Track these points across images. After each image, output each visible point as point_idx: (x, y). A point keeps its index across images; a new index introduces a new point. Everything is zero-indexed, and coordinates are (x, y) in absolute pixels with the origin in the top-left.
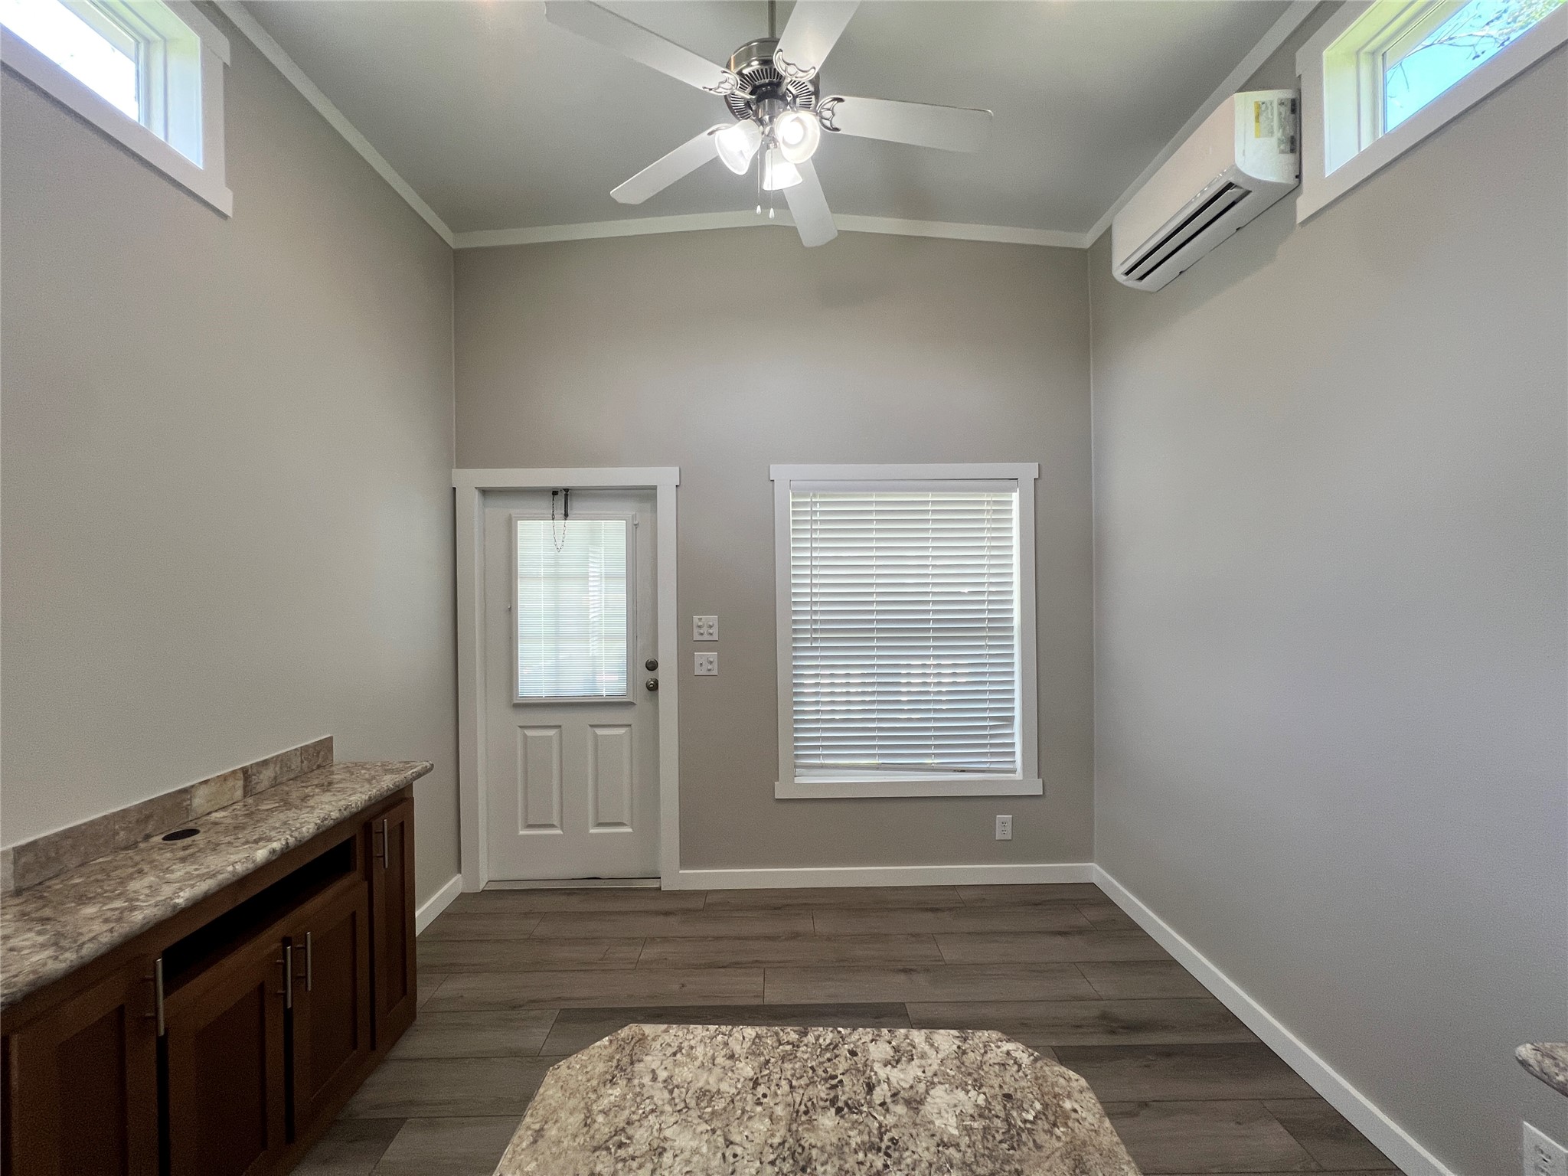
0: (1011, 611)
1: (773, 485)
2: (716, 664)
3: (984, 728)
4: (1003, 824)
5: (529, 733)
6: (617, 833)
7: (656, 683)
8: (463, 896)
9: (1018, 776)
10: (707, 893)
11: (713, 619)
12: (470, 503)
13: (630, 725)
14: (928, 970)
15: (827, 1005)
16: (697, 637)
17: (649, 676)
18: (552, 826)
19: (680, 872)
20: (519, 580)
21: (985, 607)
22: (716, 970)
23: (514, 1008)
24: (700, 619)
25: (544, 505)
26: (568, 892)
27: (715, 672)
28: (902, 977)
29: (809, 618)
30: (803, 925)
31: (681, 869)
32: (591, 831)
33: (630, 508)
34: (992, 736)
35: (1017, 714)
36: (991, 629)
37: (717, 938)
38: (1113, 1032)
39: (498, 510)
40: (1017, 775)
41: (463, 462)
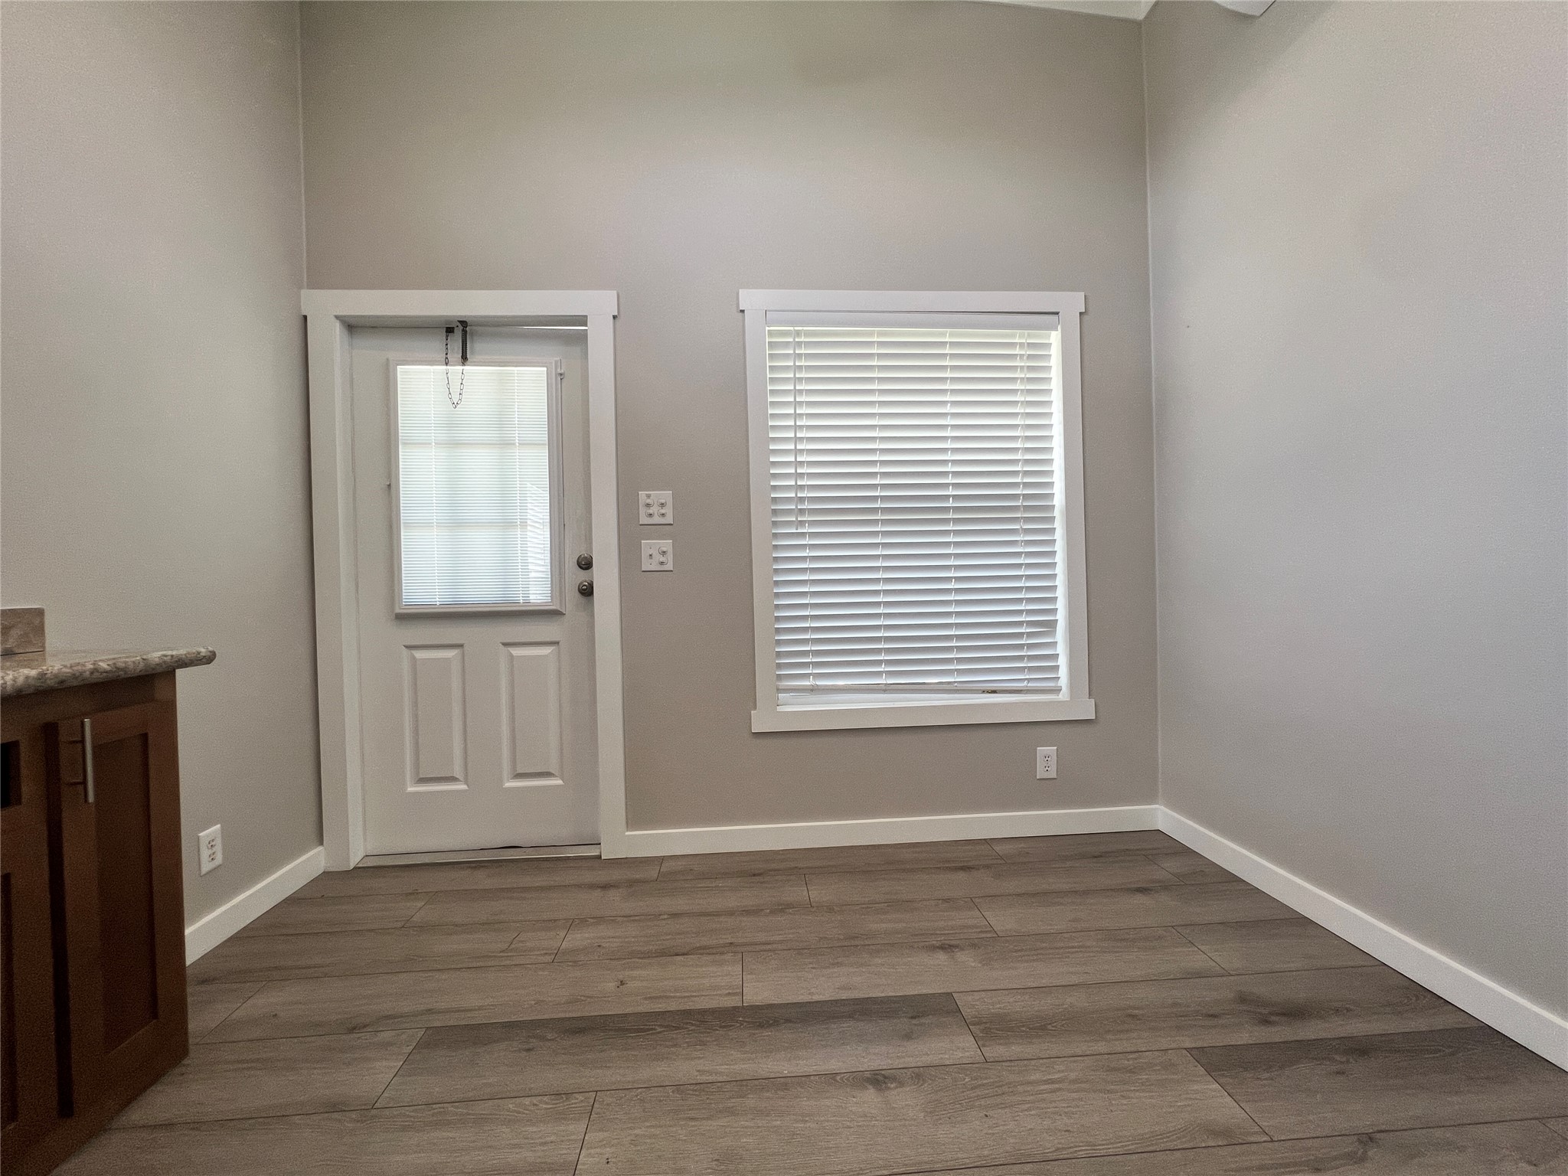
0: (1051, 485)
1: (744, 317)
2: (670, 557)
3: (1020, 635)
4: (1046, 757)
5: (419, 655)
6: (544, 787)
7: (591, 586)
8: (326, 875)
9: (1064, 695)
10: (662, 859)
11: (666, 495)
12: (327, 338)
13: (558, 643)
14: (974, 946)
15: (836, 1001)
16: (644, 520)
17: (582, 576)
18: (452, 779)
19: (627, 833)
20: (400, 447)
21: (1018, 480)
22: (669, 959)
23: (352, 1030)
24: (649, 496)
25: (435, 344)
26: (474, 865)
27: (669, 566)
28: (941, 957)
29: (793, 495)
30: (795, 893)
31: (627, 831)
32: (507, 785)
33: (554, 353)
34: (1031, 646)
35: (1061, 617)
36: (1027, 508)
37: (675, 915)
38: (1265, 1022)
39: (371, 351)
40: (1060, 696)
41: (316, 282)
